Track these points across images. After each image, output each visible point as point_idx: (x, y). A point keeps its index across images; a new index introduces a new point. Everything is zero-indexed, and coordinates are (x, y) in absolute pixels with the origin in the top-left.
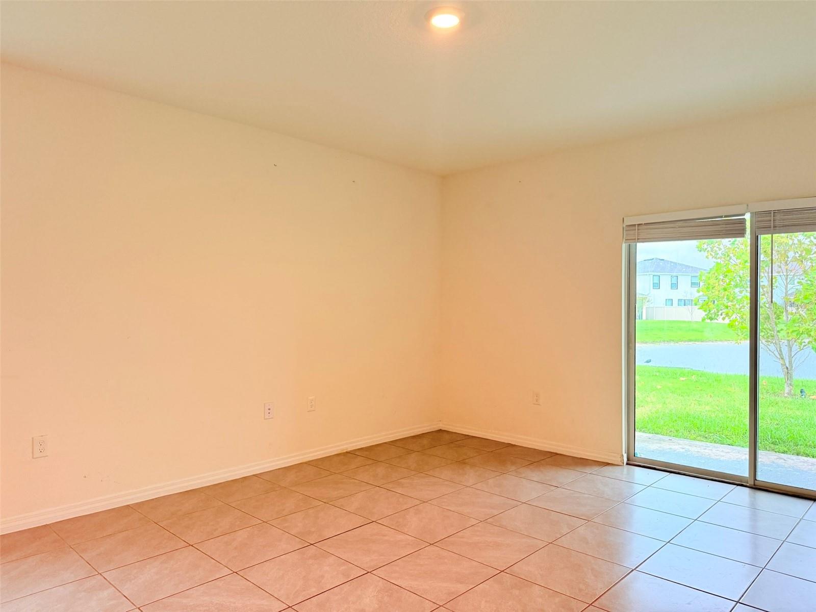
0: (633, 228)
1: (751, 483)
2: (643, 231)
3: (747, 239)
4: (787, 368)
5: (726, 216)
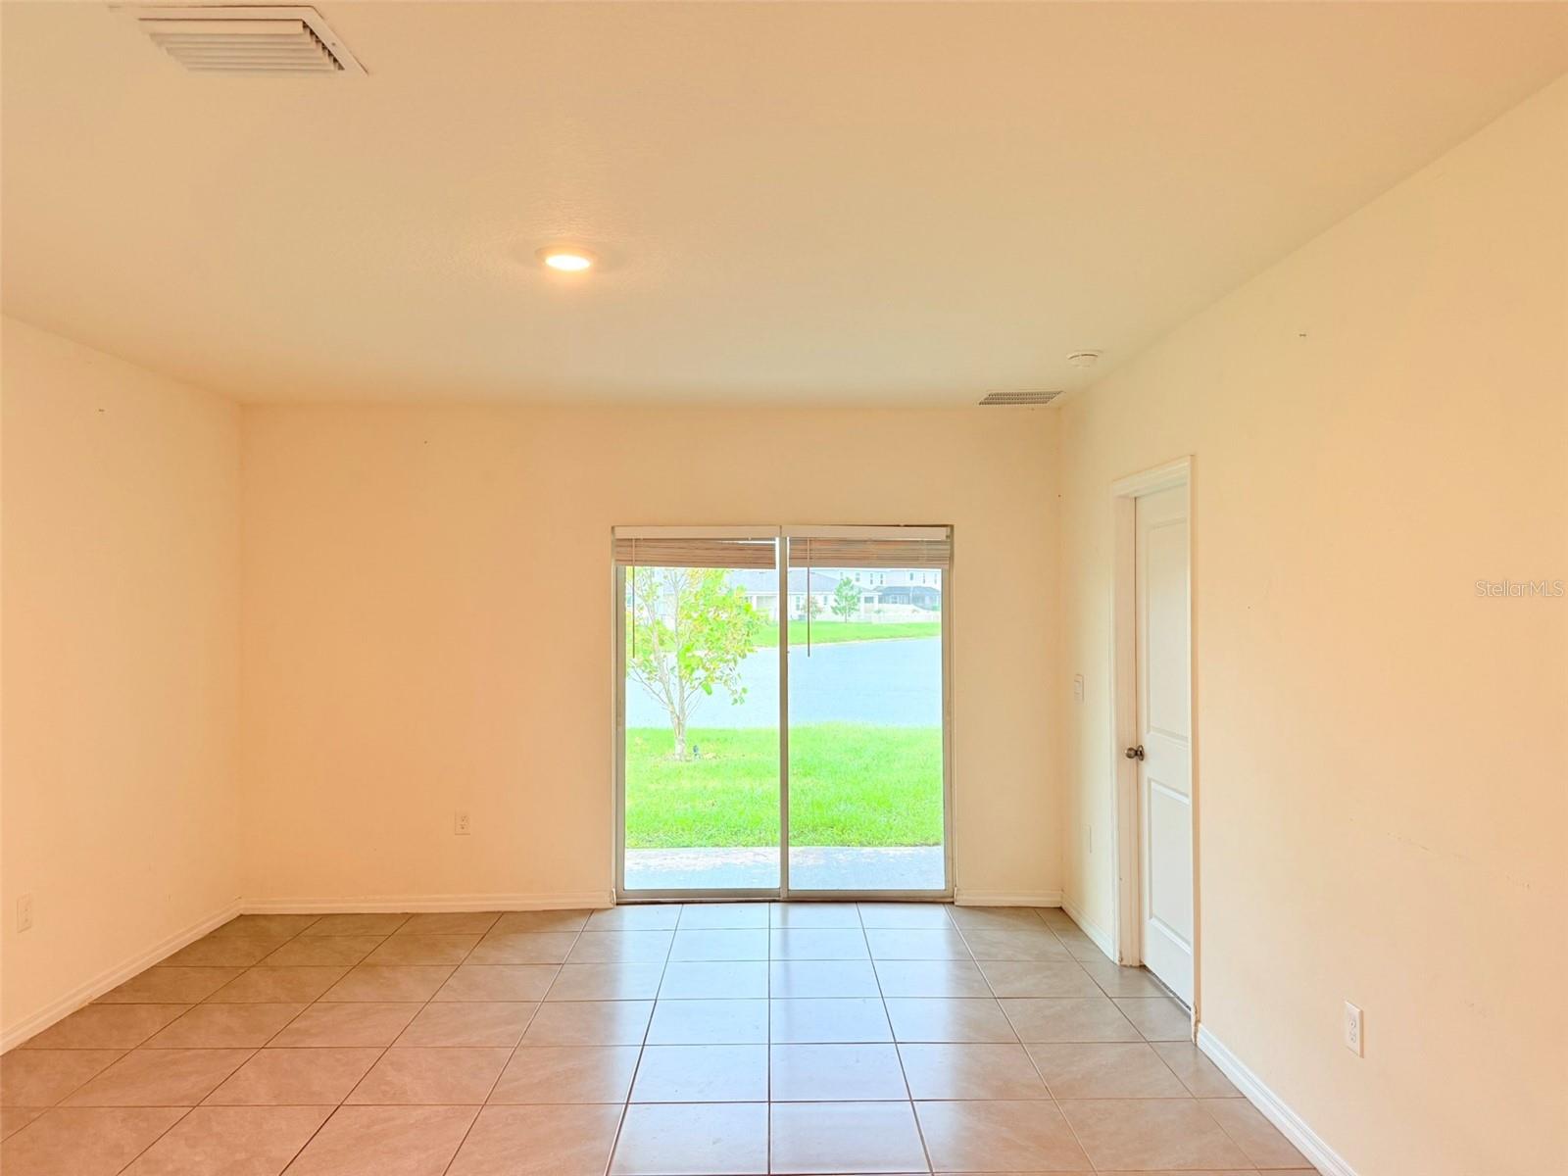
0: (629, 543)
1: (783, 895)
2: (642, 549)
3: (775, 573)
4: (679, 718)
5: (753, 539)
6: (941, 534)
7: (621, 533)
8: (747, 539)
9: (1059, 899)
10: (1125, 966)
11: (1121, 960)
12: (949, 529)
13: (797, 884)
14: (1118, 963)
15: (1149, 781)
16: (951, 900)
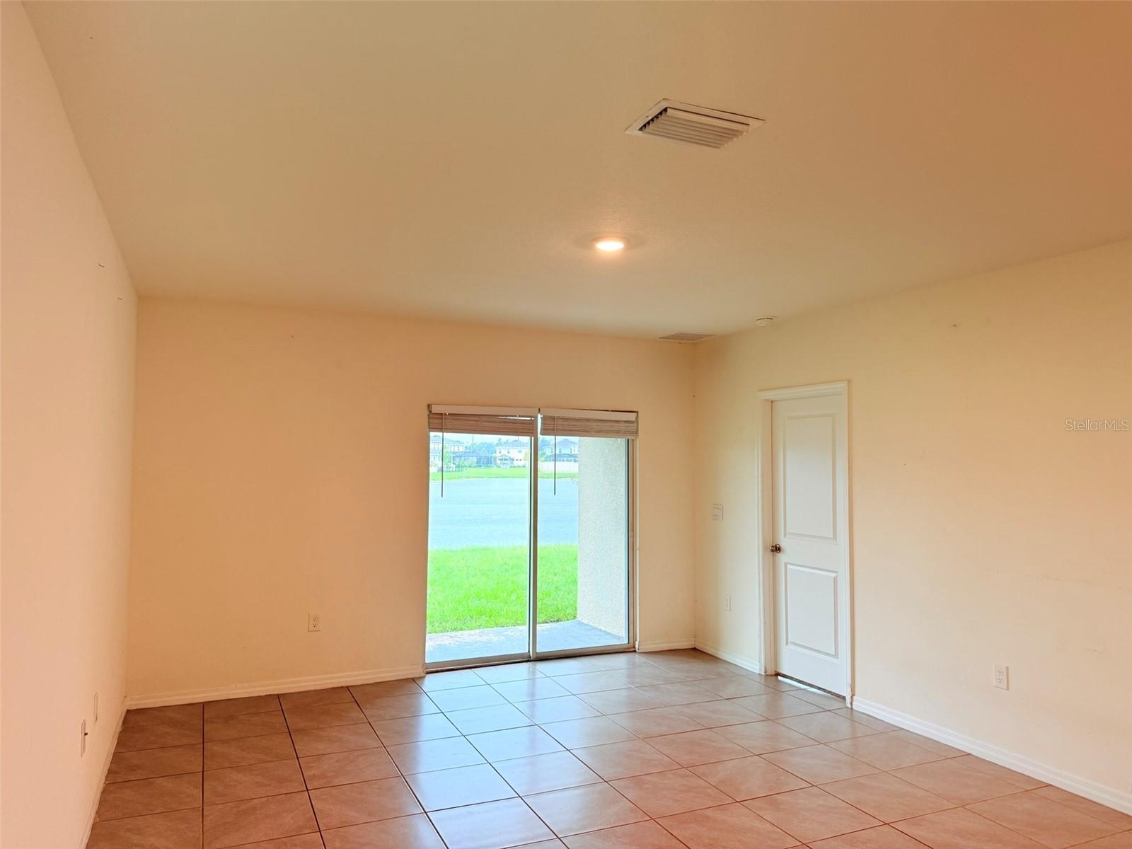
0: (440, 416)
1: (533, 657)
2: (449, 421)
6: (632, 417)
7: (435, 409)
8: (516, 416)
9: (693, 643)
10: (768, 675)
11: (765, 672)
12: (635, 414)
13: (542, 648)
14: (763, 674)
15: (786, 564)
16: (633, 649)
